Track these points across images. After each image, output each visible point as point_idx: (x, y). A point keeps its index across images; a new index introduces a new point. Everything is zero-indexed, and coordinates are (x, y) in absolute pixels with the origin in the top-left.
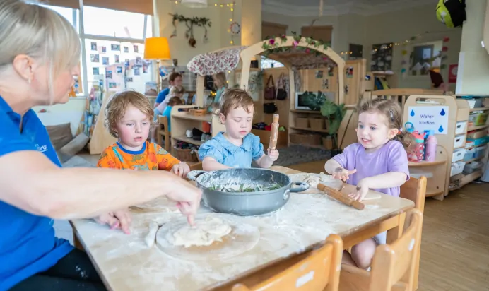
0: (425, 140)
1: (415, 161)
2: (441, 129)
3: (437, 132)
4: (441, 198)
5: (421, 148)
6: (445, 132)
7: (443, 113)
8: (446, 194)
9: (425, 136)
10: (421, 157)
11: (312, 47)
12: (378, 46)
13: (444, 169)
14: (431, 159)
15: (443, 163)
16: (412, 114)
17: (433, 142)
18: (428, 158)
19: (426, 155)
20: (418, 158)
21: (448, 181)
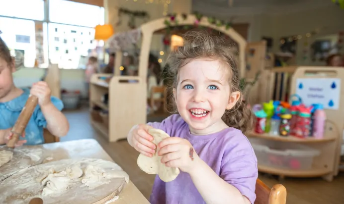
0: (313, 114)
1: (300, 137)
2: (331, 104)
3: (326, 106)
4: (330, 178)
5: (308, 123)
6: (336, 106)
7: (333, 86)
8: (336, 173)
9: (311, 110)
10: (307, 133)
11: (214, 27)
12: (285, 39)
13: (333, 146)
14: (319, 136)
15: (332, 141)
16: (301, 86)
17: (321, 117)
18: (315, 134)
19: (313, 130)
20: (303, 134)
21: (338, 159)
